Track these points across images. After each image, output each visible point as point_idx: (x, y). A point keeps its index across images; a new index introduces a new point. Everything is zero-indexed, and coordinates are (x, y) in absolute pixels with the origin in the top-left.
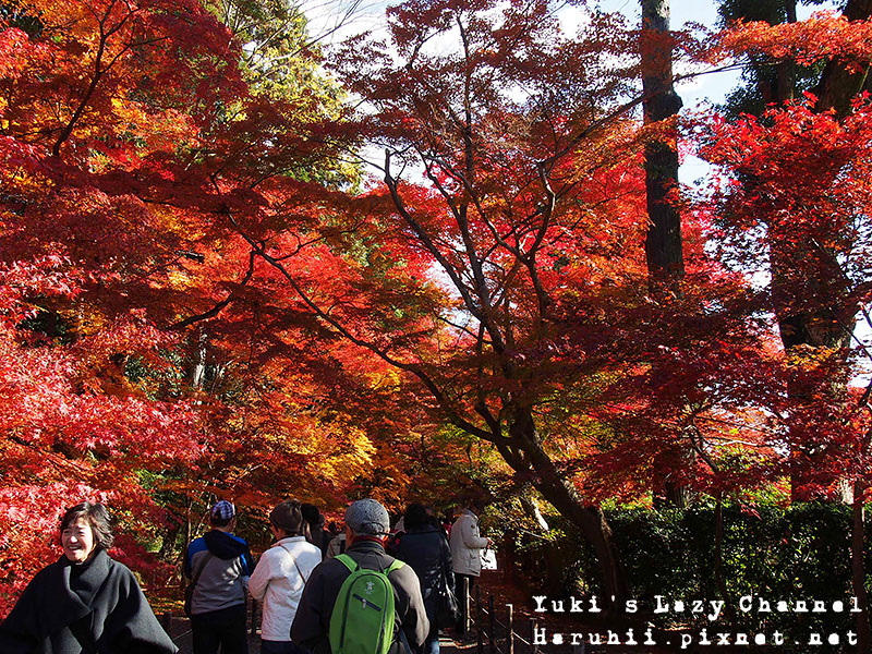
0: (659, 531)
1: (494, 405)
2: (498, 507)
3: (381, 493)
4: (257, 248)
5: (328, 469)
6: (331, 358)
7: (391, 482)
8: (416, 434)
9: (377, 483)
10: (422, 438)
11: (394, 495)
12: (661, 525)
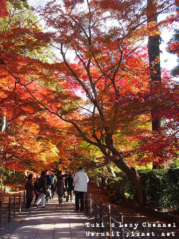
0: (158, 176)
1: (98, 134)
2: (99, 170)
3: (61, 166)
4: (18, 81)
5: (43, 157)
6: (42, 117)
7: (65, 163)
8: (72, 147)
9: (60, 163)
10: (74, 148)
11: (66, 167)
12: (158, 174)
